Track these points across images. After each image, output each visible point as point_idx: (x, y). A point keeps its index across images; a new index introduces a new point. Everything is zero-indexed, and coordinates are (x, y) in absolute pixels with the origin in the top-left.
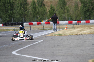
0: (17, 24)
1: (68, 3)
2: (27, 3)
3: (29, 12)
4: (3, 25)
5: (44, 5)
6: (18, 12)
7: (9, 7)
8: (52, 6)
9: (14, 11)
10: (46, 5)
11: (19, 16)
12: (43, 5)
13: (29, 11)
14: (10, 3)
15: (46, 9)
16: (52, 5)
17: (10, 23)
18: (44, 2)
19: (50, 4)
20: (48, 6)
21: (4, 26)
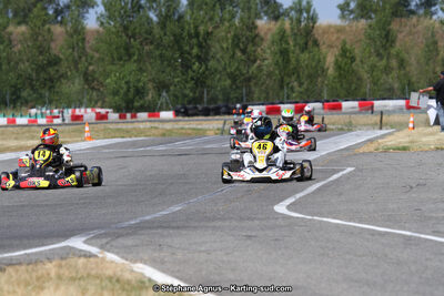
0: (223, 109)
1: (400, 36)
2: (257, 35)
3: (265, 68)
4: (177, 113)
5: (316, 43)
6: (225, 69)
7: (195, 51)
8: (348, 46)
9: (212, 63)
10: (321, 43)
11: (228, 82)
12: (310, 43)
13: (266, 62)
14: (197, 35)
15: (324, 58)
16: (344, 43)
17: (200, 107)
18: (315, 31)
19: (338, 38)
20: (331, 46)
21: (180, 118)
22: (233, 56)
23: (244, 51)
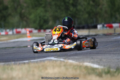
7: (71, 1)
11: (87, 15)
22: (89, 4)
23: (94, 1)
